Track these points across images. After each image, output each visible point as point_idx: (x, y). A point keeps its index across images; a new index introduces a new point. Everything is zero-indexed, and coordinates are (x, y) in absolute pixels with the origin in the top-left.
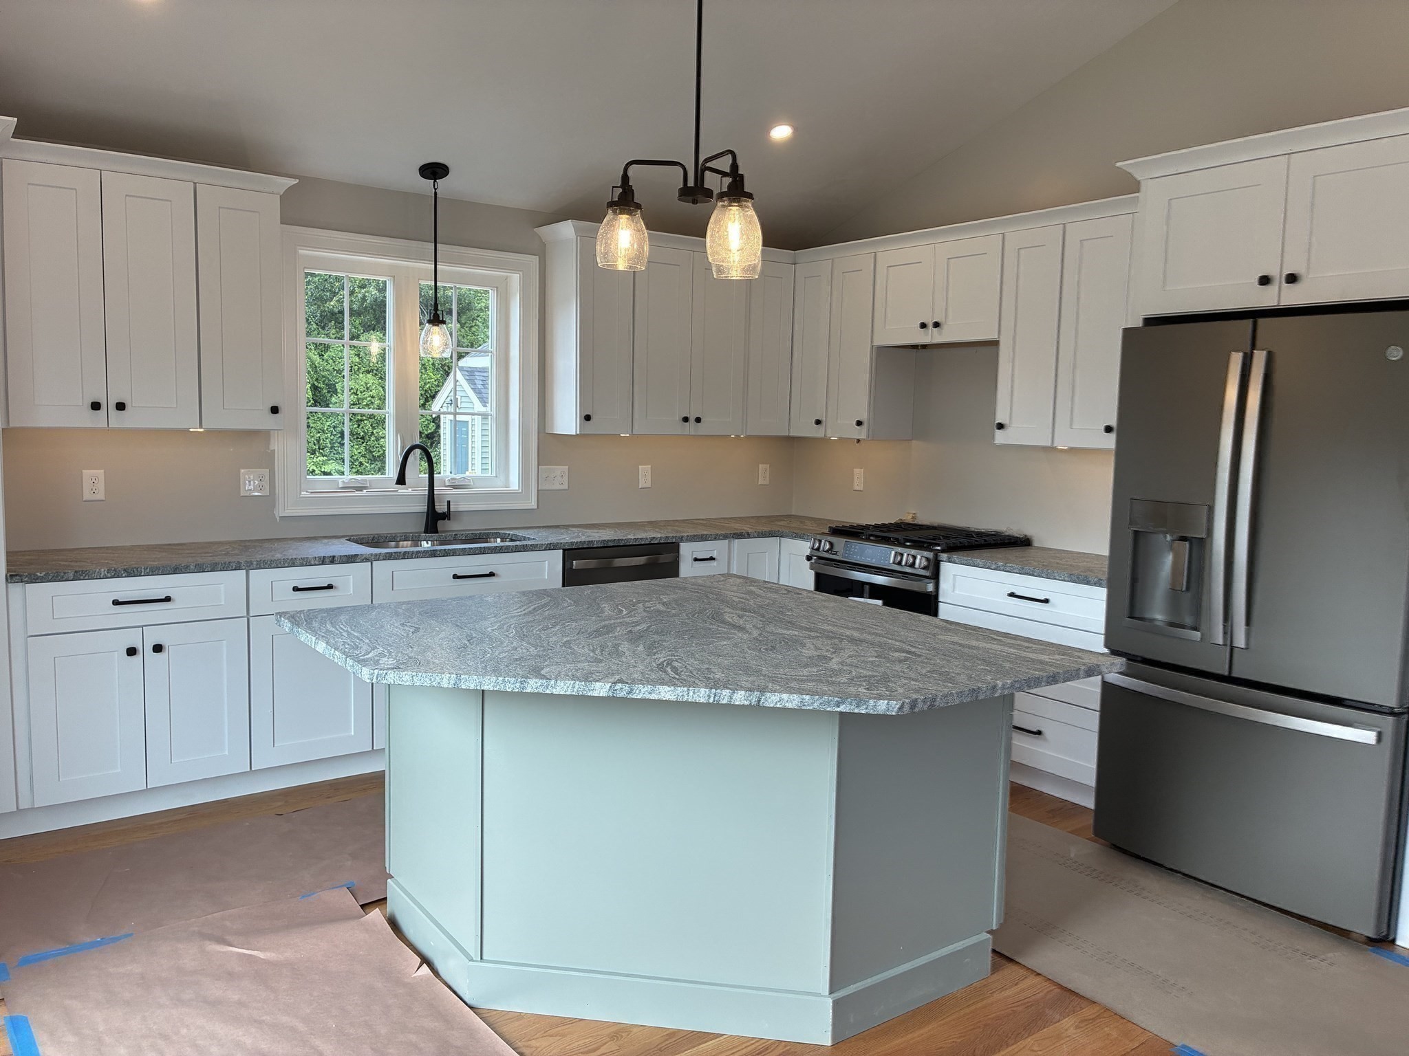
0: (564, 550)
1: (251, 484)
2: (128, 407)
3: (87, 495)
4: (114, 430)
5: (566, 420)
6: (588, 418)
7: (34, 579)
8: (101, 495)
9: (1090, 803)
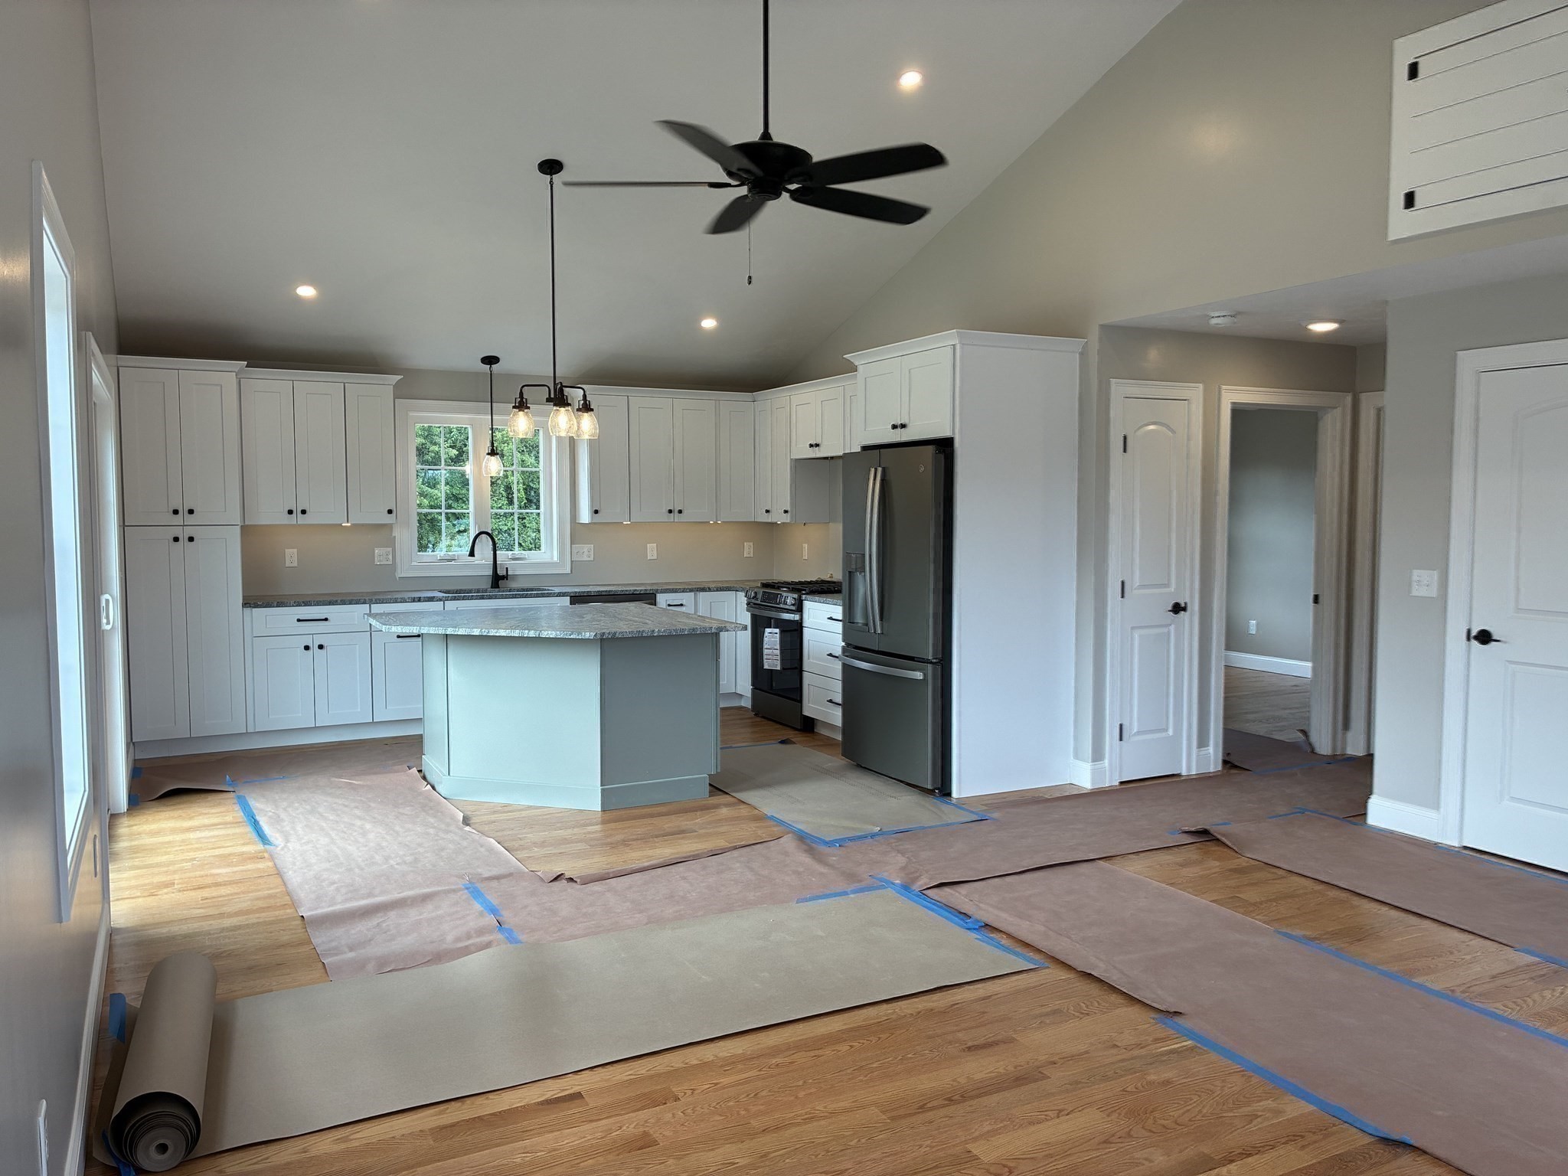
0: (571, 597)
1: (381, 555)
2: (308, 511)
3: (288, 564)
4: (299, 525)
5: (585, 516)
6: (596, 512)
7: (257, 606)
8: (295, 564)
9: (839, 738)
